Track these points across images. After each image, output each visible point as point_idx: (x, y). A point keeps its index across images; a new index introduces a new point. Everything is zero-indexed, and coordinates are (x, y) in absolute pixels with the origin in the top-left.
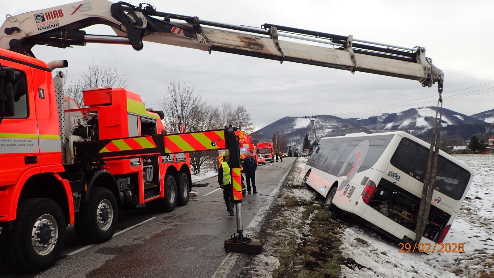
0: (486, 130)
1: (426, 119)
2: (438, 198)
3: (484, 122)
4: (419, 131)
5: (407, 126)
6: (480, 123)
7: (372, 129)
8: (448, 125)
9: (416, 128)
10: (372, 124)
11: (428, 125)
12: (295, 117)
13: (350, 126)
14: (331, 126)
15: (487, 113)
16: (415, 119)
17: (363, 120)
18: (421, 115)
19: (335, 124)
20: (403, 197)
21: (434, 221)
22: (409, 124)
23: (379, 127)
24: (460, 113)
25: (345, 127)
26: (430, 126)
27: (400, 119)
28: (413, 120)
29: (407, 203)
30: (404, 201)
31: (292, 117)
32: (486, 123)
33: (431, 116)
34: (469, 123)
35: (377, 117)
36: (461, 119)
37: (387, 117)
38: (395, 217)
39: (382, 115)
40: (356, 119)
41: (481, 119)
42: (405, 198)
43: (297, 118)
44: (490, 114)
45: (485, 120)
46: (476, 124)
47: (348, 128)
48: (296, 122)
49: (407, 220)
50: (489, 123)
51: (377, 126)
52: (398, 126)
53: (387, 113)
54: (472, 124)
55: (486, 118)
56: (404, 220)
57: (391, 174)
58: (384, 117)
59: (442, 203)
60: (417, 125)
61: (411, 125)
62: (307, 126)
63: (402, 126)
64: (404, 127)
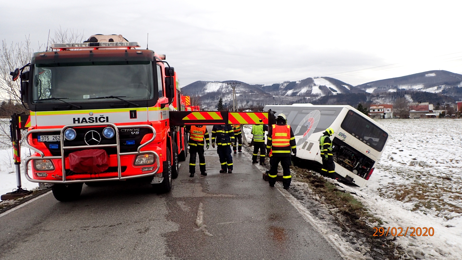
0: (367, 99)
1: (321, 87)
2: (368, 151)
3: (365, 92)
4: (314, 98)
5: (304, 93)
6: (363, 92)
7: (275, 95)
8: (337, 94)
9: (311, 95)
10: (275, 91)
11: (321, 93)
12: (206, 82)
13: (256, 92)
14: (239, 91)
15: (368, 85)
16: (311, 87)
17: (267, 86)
18: (316, 84)
19: (242, 89)
20: (347, 150)
21: (365, 166)
22: (306, 92)
23: (280, 93)
24: (347, 83)
25: (251, 93)
26: (323, 94)
27: (299, 87)
28: (310, 88)
29: (349, 153)
30: (348, 153)
31: (204, 82)
32: (367, 92)
33: (324, 85)
34: (354, 93)
35: (279, 84)
36: (348, 89)
37: (288, 84)
38: (341, 163)
39: (284, 83)
40: (262, 85)
41: (363, 89)
42: (348, 151)
43: (208, 82)
44: (371, 85)
45: (366, 90)
46: (359, 94)
47: (254, 93)
48: (207, 86)
49: (348, 165)
50: (370, 93)
51: (279, 92)
52: (297, 93)
53: (288, 81)
54: (356, 93)
55: (367, 88)
56: (346, 165)
57: (341, 134)
58: (285, 85)
59: (370, 153)
60: (312, 93)
61: (308, 92)
62: (217, 91)
63: (300, 93)
64: (302, 94)
